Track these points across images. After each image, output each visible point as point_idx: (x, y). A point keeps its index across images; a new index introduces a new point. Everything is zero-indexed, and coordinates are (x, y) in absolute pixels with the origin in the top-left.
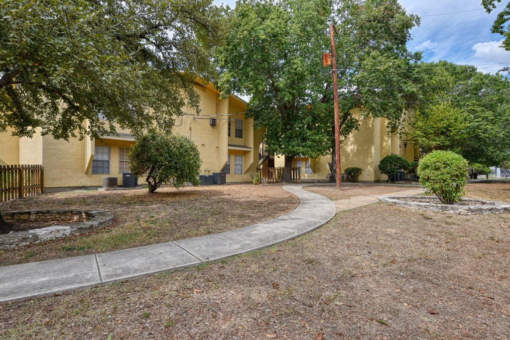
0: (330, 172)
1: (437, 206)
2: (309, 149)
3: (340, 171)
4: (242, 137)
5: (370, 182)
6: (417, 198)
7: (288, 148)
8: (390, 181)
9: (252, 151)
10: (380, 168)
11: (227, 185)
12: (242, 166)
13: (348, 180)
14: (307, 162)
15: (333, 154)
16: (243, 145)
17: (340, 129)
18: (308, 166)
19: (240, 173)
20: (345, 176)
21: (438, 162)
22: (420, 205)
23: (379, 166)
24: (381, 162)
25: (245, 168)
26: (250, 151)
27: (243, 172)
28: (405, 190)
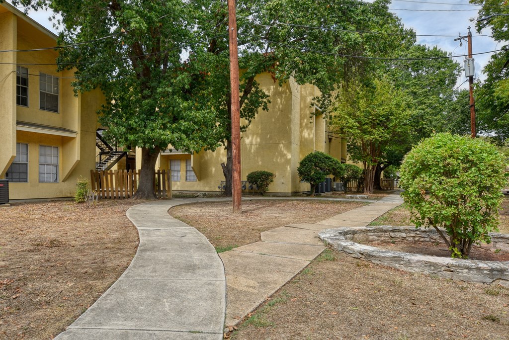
0: (224, 179)
1: (478, 269)
2: (184, 136)
3: (240, 177)
4: (56, 111)
5: (284, 195)
6: (386, 231)
7: (144, 133)
8: (314, 193)
9: (78, 138)
10: (301, 173)
11: (11, 205)
12: (56, 166)
13: (252, 193)
14: (188, 163)
15: (229, 148)
16: (60, 126)
17: (241, 107)
18: (190, 168)
19: (52, 181)
20: (248, 185)
21: (450, 157)
22: (435, 265)
23: (299, 170)
24: (301, 163)
25: (63, 169)
26: (74, 138)
27: (60, 178)
28: (346, 211)
